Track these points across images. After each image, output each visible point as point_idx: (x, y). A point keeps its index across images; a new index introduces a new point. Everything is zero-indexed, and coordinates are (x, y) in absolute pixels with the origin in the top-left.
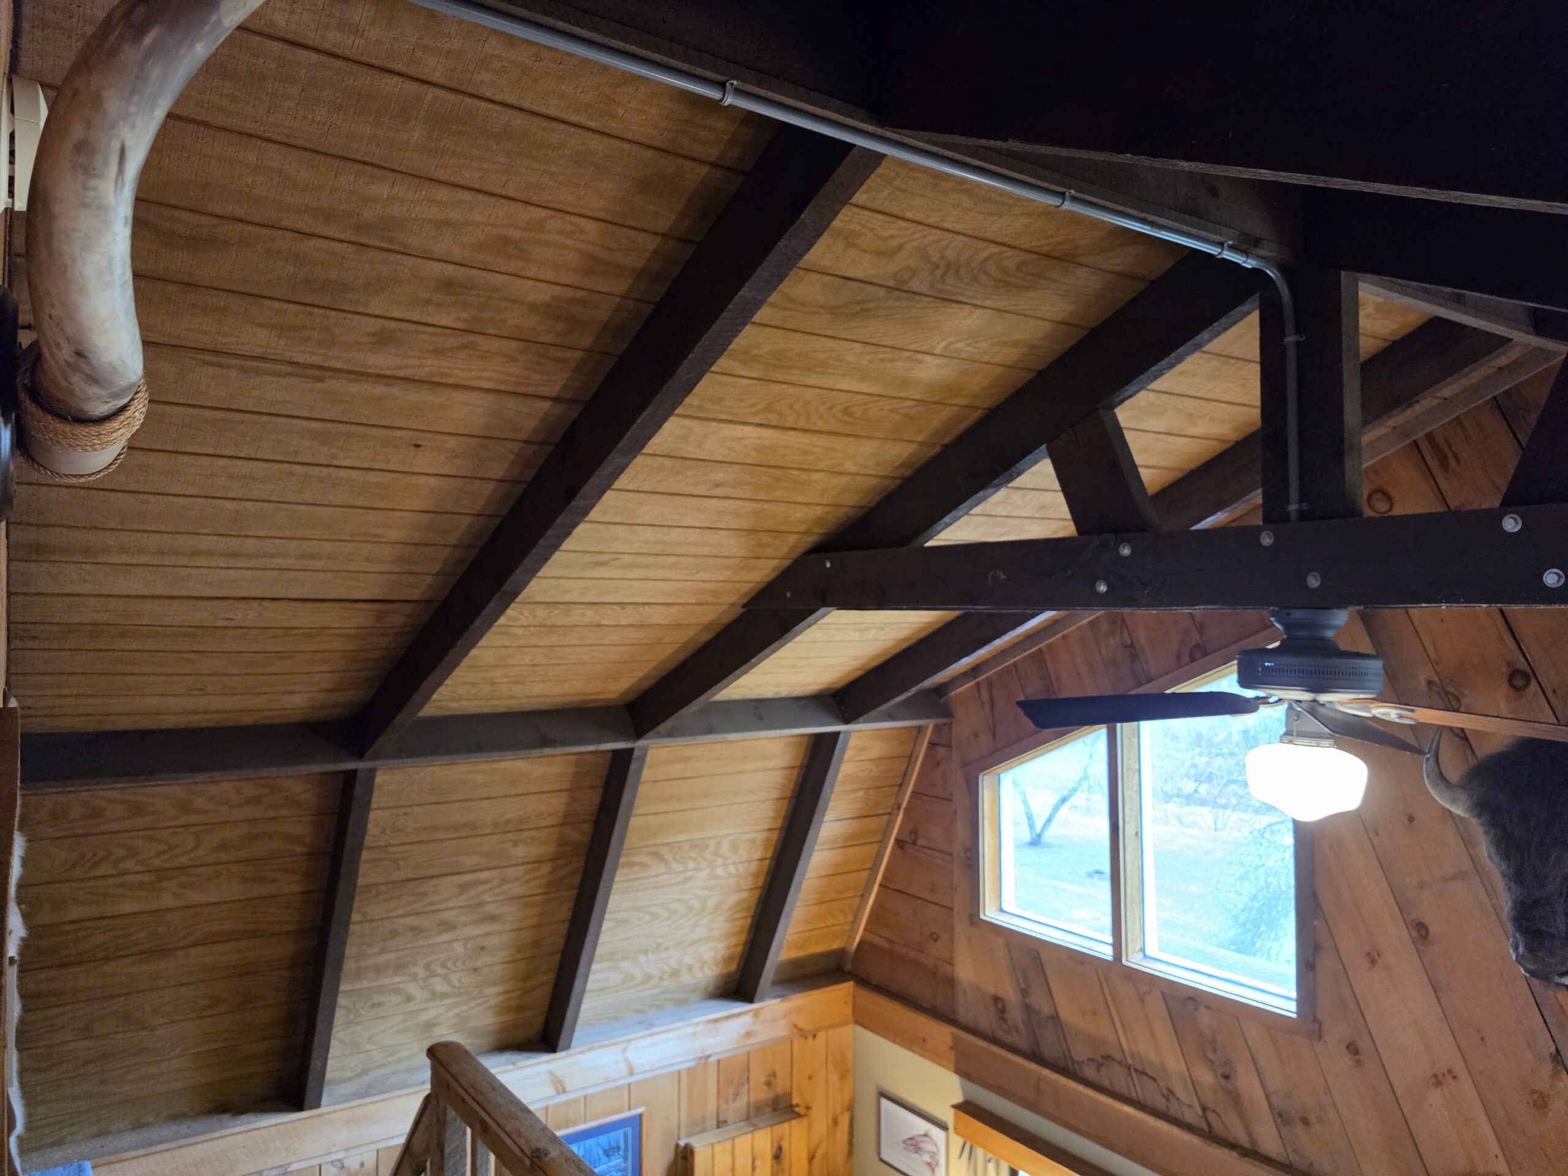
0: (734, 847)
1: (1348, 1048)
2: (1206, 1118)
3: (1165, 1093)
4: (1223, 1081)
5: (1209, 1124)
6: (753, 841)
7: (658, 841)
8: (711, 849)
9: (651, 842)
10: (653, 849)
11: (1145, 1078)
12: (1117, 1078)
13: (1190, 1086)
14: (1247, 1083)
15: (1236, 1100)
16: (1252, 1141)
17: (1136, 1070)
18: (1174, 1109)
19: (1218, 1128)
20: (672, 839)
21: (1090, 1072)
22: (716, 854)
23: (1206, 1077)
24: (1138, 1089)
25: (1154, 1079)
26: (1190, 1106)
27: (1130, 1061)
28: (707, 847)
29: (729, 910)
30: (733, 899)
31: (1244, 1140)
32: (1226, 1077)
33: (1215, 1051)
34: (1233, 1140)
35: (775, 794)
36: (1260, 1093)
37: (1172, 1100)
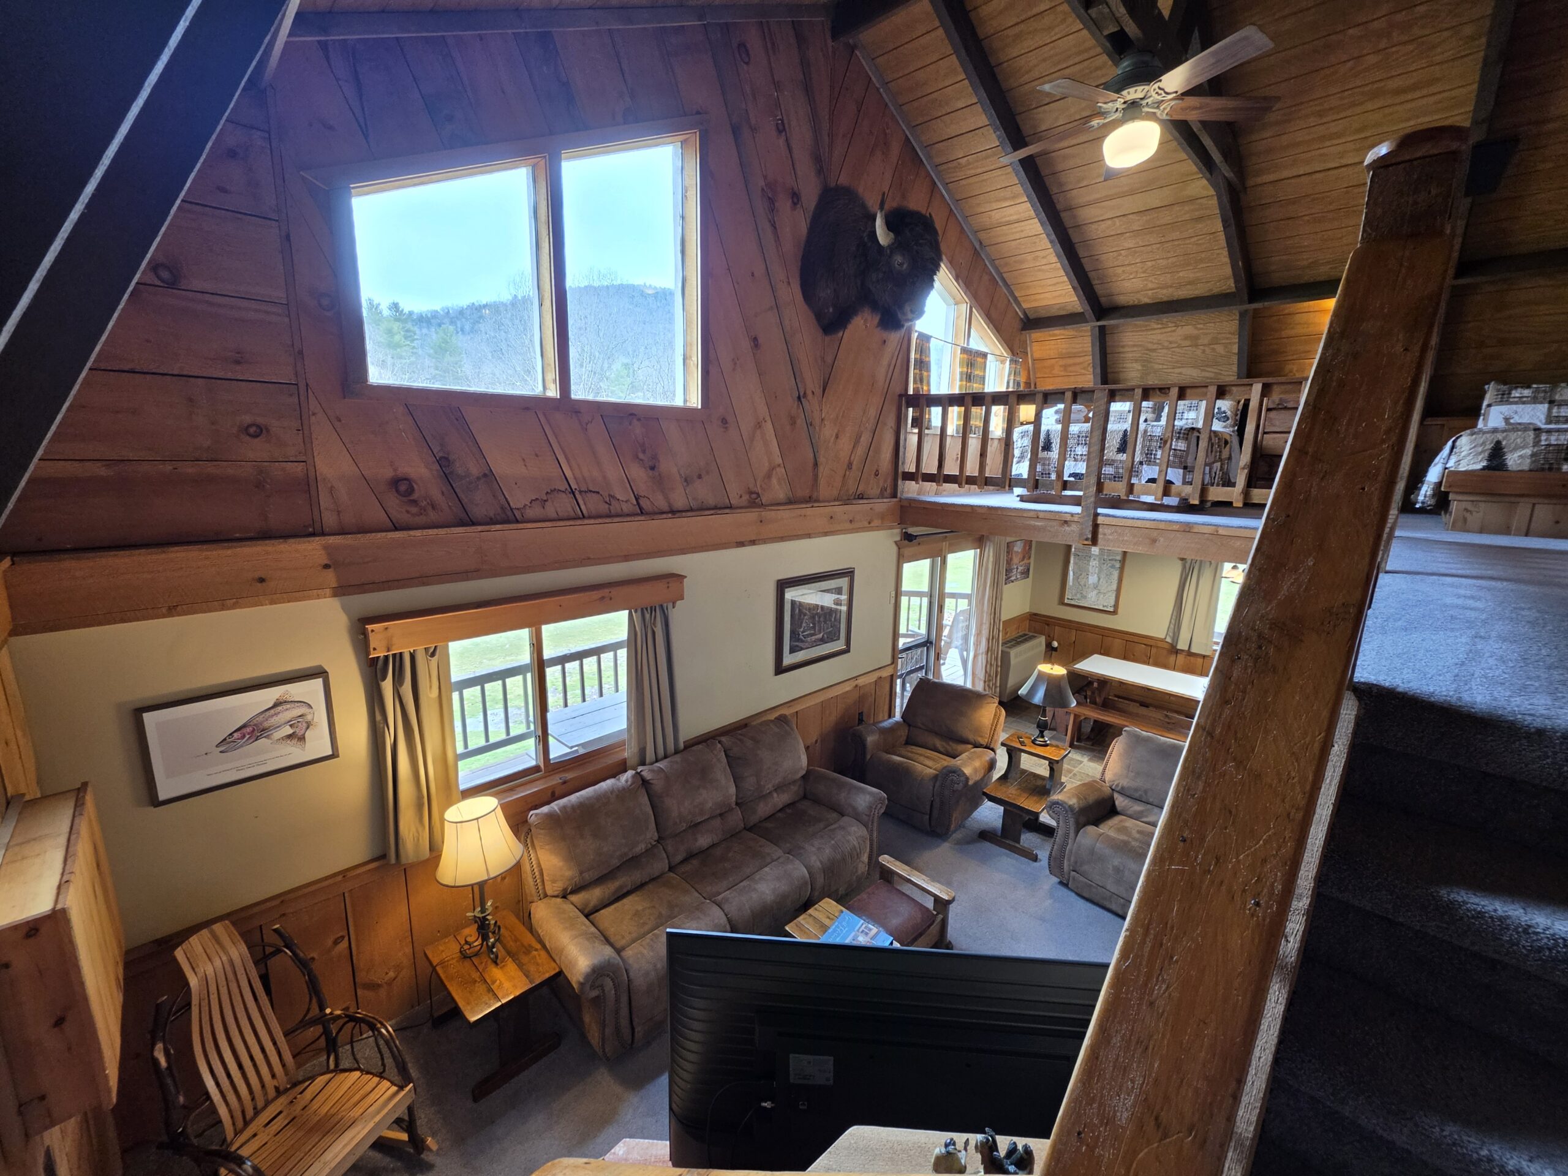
1: (722, 422)
2: (638, 503)
3: (607, 500)
4: (650, 471)
5: (641, 508)
11: (589, 495)
12: (563, 506)
13: (627, 486)
14: (667, 466)
15: (659, 481)
16: (670, 505)
17: (580, 492)
18: (615, 507)
19: (646, 505)
21: (530, 513)
23: (638, 473)
24: (583, 507)
25: (598, 493)
26: (626, 502)
27: (574, 486)
31: (663, 505)
32: (653, 468)
33: (644, 452)
34: (656, 509)
36: (675, 470)
37: (613, 502)
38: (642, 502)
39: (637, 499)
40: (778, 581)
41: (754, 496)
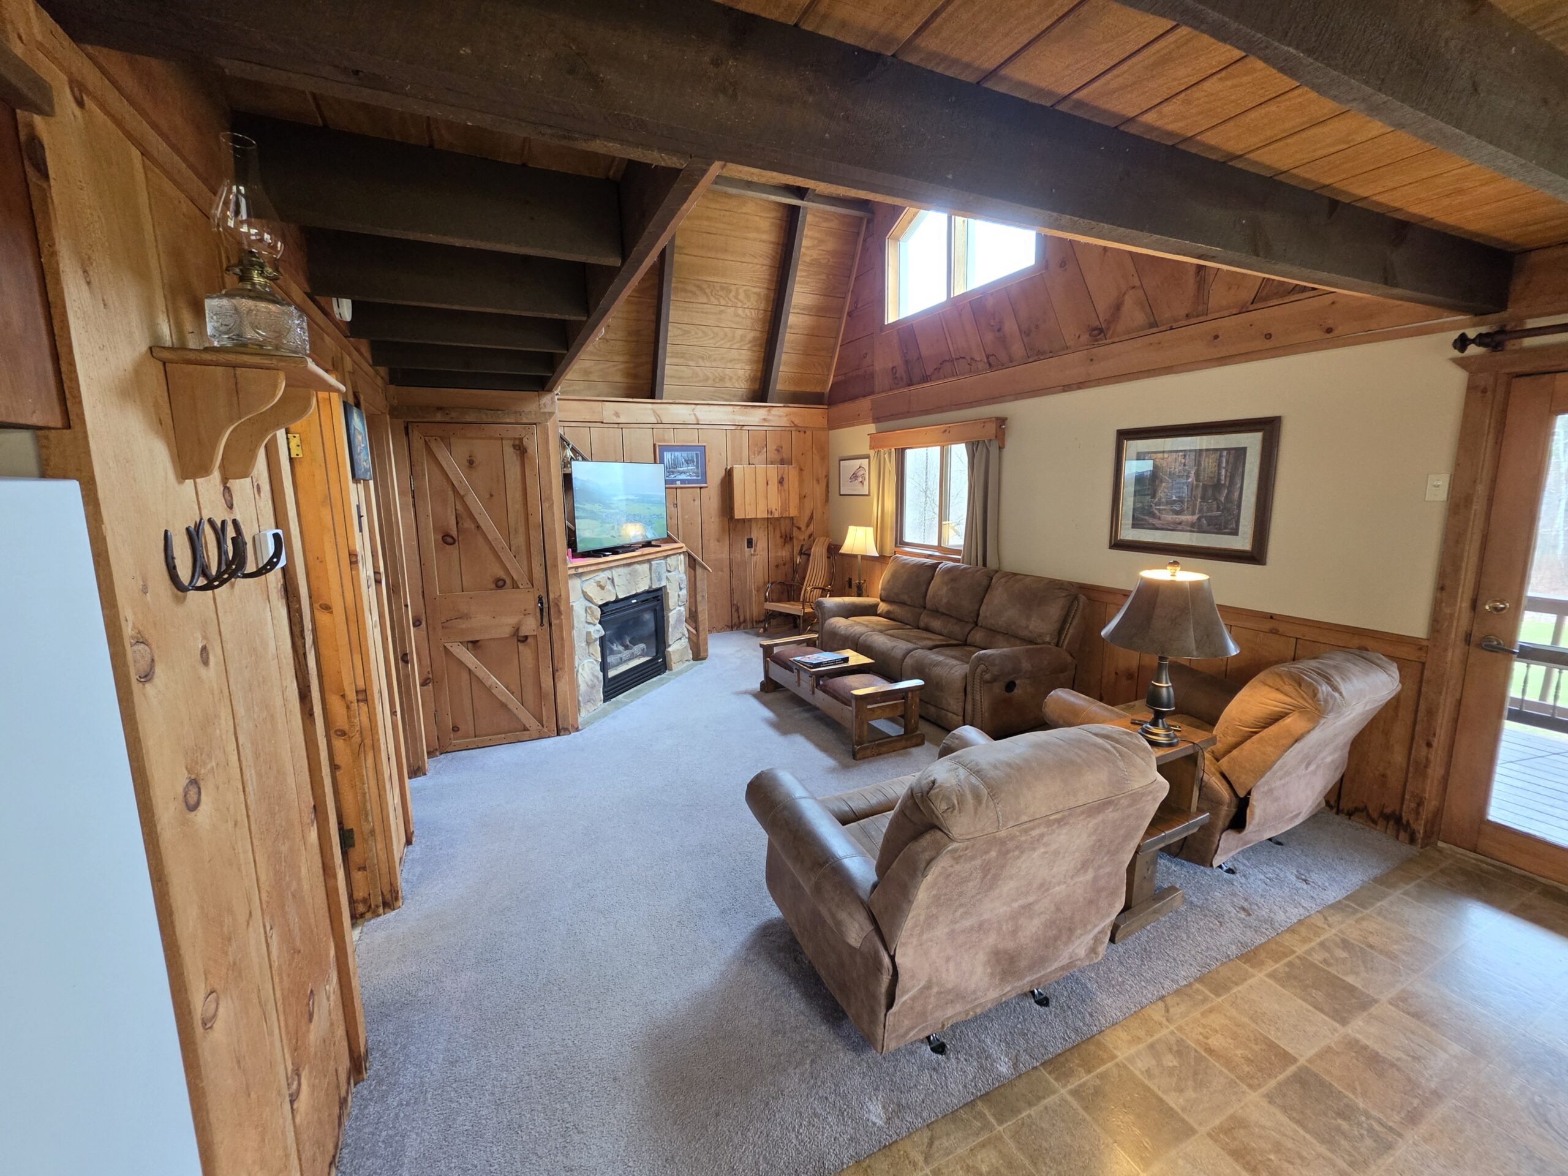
0: (747, 297)
1: (1061, 264)
2: (989, 361)
3: (969, 360)
4: (997, 333)
5: (990, 364)
6: (758, 294)
7: (700, 278)
8: (733, 293)
9: (696, 277)
10: (698, 283)
11: (961, 360)
12: (949, 370)
13: (981, 348)
14: (1009, 325)
15: (1003, 340)
16: (1010, 356)
17: (956, 358)
18: (974, 367)
19: (994, 363)
20: (709, 279)
22: (736, 297)
23: (989, 337)
24: (957, 369)
25: (964, 357)
26: (981, 359)
27: (954, 356)
28: (731, 291)
29: (750, 342)
30: (751, 335)
31: (1007, 360)
32: (1000, 331)
33: (995, 318)
34: (1001, 365)
35: (767, 262)
36: (1015, 327)
37: (974, 362)
38: (991, 359)
39: (988, 358)
40: (1118, 431)
41: (1096, 332)
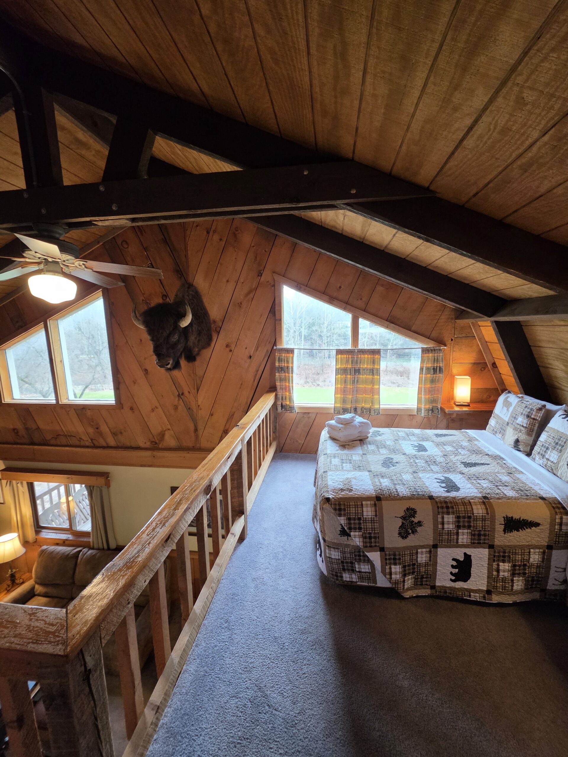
1: (130, 409)
2: (93, 443)
3: (79, 439)
4: (96, 430)
5: (94, 444)
11: (72, 437)
12: (63, 441)
13: (86, 434)
14: (104, 428)
15: (101, 434)
16: (107, 444)
17: (69, 436)
18: (82, 443)
19: (96, 444)
21: (53, 442)
23: (91, 430)
24: (70, 441)
25: (75, 437)
26: (87, 441)
27: (66, 434)
31: (104, 444)
32: (97, 428)
33: (93, 422)
34: (101, 446)
36: (108, 430)
37: (82, 441)
38: (94, 441)
40: (171, 486)
41: (154, 443)
